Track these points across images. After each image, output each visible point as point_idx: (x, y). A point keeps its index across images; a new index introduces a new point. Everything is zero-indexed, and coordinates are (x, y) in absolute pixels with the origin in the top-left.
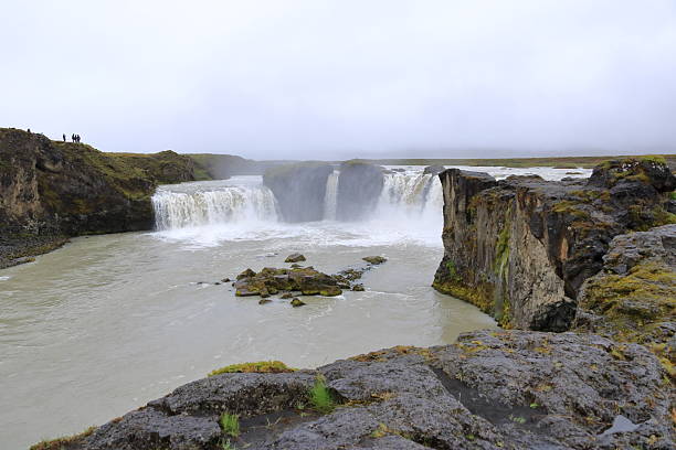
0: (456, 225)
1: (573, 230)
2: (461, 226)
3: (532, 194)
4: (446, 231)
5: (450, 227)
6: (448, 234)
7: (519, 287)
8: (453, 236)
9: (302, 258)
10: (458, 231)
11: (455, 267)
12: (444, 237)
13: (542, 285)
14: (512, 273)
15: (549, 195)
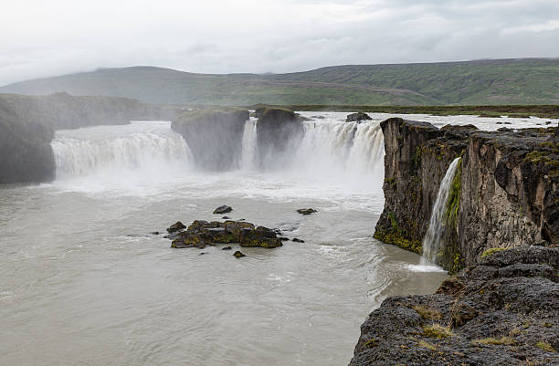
0: (399, 175)
1: (550, 178)
2: (404, 177)
3: (491, 145)
4: (387, 183)
5: (391, 177)
6: (390, 186)
7: (473, 237)
8: (395, 187)
9: (229, 210)
10: (401, 182)
11: (397, 220)
12: (385, 189)
13: (498, 233)
14: (465, 223)
15: (507, 145)
